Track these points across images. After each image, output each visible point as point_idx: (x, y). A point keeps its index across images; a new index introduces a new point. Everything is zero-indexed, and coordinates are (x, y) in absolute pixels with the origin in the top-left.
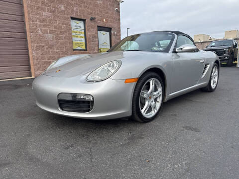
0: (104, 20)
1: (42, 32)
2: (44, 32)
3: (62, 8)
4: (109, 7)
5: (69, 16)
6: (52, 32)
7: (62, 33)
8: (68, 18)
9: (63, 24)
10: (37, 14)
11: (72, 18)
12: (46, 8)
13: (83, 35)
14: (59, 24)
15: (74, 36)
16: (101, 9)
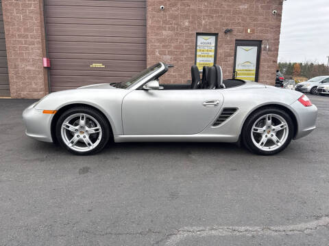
0: (249, 31)
1: (161, 54)
2: (162, 53)
3: (187, 24)
4: (261, 10)
5: (195, 32)
6: (170, 53)
7: (182, 53)
8: (192, 34)
9: (185, 42)
10: (157, 34)
11: (198, 34)
12: (167, 26)
13: (212, 54)
14: (180, 42)
15: (200, 56)
16: (245, 16)
